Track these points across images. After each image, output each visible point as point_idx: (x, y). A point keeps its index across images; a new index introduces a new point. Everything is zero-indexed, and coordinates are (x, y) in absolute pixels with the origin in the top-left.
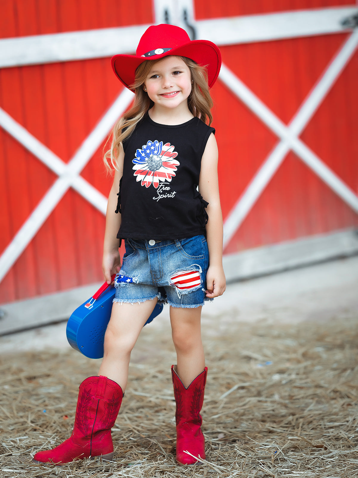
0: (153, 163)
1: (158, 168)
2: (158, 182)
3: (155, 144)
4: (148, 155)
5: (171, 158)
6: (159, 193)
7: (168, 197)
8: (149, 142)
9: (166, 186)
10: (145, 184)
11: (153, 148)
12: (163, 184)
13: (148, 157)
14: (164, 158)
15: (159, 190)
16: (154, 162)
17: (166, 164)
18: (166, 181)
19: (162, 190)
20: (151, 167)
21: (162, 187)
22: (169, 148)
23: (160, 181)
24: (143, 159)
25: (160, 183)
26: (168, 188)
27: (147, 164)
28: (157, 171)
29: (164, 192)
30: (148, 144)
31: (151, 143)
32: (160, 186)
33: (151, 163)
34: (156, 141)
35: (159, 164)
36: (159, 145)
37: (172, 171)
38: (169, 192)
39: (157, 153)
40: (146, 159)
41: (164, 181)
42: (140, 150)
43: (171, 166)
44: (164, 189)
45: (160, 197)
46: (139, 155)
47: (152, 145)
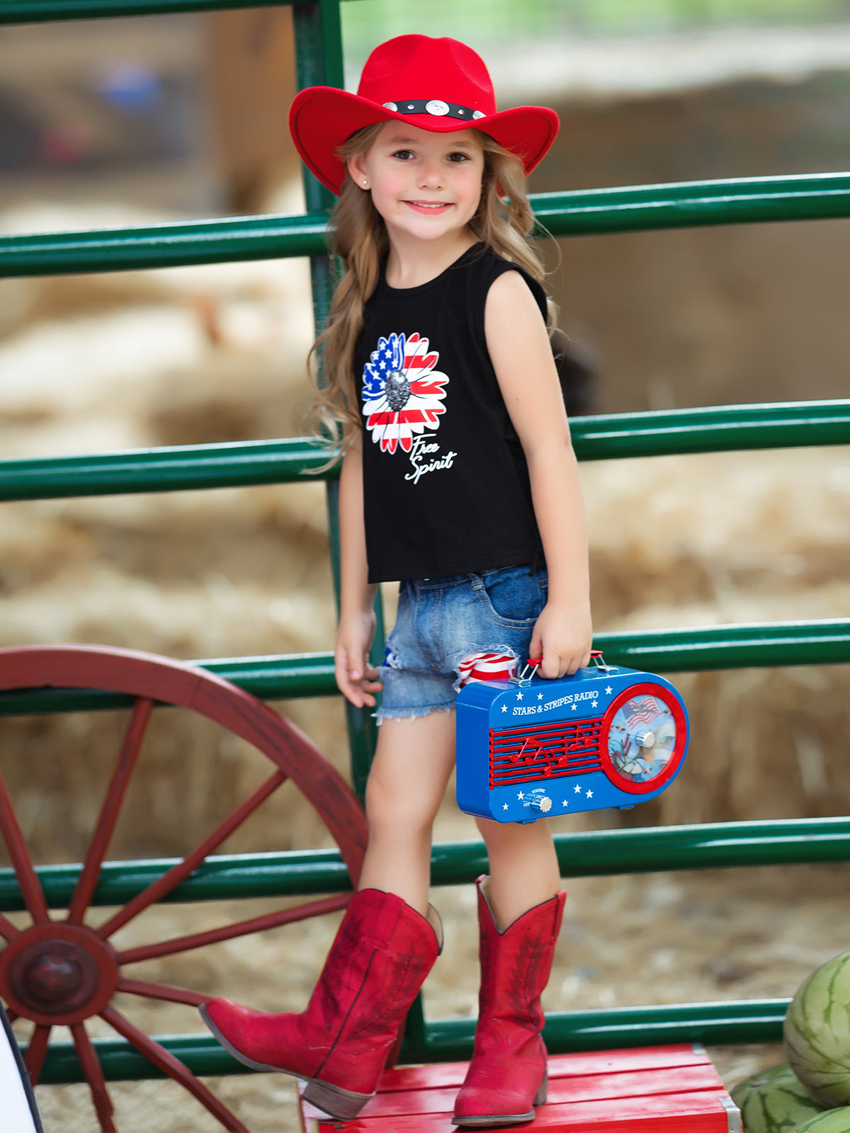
0: (395, 391)
1: (405, 401)
2: (410, 435)
3: (391, 342)
4: (383, 375)
5: (428, 370)
6: (417, 462)
7: (438, 468)
8: (381, 343)
9: (428, 441)
10: (388, 446)
11: (388, 354)
12: (422, 440)
13: (385, 378)
14: (413, 374)
15: (415, 456)
16: (396, 389)
17: (418, 388)
18: (427, 430)
19: (421, 454)
20: (393, 401)
22: (418, 347)
23: (415, 434)
24: (376, 387)
25: (415, 439)
26: (434, 448)
27: (385, 397)
28: (404, 408)
29: (427, 458)
30: (380, 348)
31: (385, 342)
32: (416, 444)
33: (392, 393)
34: (392, 335)
35: (405, 391)
36: (399, 345)
37: (433, 403)
38: (438, 456)
39: (398, 365)
40: (382, 385)
41: (422, 432)
42: (369, 366)
43: (431, 390)
44: (424, 450)
45: (420, 471)
46: (370, 377)
47: (387, 348)
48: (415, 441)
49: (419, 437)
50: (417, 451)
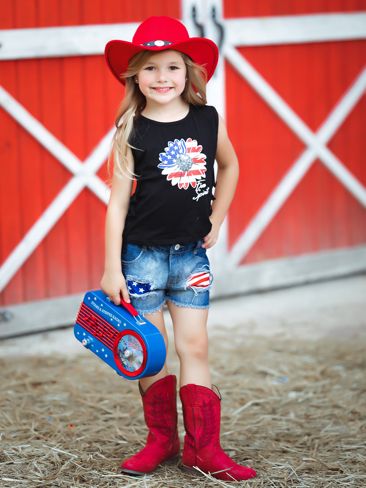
0: (183, 163)
1: (190, 167)
2: (195, 181)
3: (176, 143)
4: (174, 157)
5: (198, 153)
6: (198, 192)
8: (169, 144)
9: (203, 183)
10: (183, 186)
11: (176, 148)
12: (200, 182)
13: (176, 158)
15: (198, 189)
17: (195, 161)
18: (202, 178)
19: (200, 189)
20: (183, 167)
21: (199, 185)
22: (193, 144)
23: (197, 180)
24: (170, 162)
25: (197, 182)
26: (204, 186)
27: (177, 166)
28: (190, 170)
29: (203, 190)
30: (170, 146)
31: (172, 143)
32: (198, 185)
33: (181, 164)
34: (176, 140)
35: (189, 162)
36: (181, 144)
39: (183, 152)
40: (174, 161)
42: (164, 154)
43: (201, 161)
44: (202, 186)
45: (199, 196)
46: (165, 158)
47: (174, 145)
48: (197, 183)
49: (199, 182)
50: (198, 187)
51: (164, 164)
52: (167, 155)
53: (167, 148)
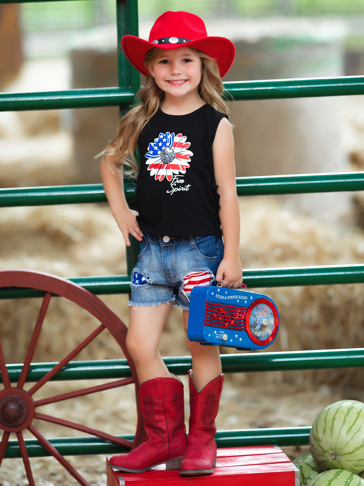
1: (171, 160)
2: (172, 174)
3: (166, 135)
4: (160, 148)
5: (184, 149)
6: (173, 186)
7: (182, 190)
8: (160, 135)
9: (180, 178)
10: (159, 177)
11: (164, 140)
13: (161, 150)
14: (177, 150)
16: (167, 155)
17: (178, 156)
18: (180, 173)
19: (176, 183)
20: (164, 159)
22: (181, 139)
23: (174, 174)
24: (155, 153)
26: (182, 181)
27: (160, 158)
28: (170, 163)
29: (178, 185)
30: (160, 137)
31: (163, 135)
32: (174, 179)
33: (164, 156)
34: (167, 133)
35: (172, 156)
36: (171, 137)
37: (185, 163)
38: (183, 185)
39: (170, 145)
40: (159, 152)
41: (178, 174)
42: (152, 144)
43: (185, 157)
44: (178, 181)
45: (174, 190)
46: (152, 149)
47: (164, 138)
48: (174, 177)
49: (176, 176)
50: (174, 182)
51: (149, 154)
52: (155, 145)
53: (157, 139)
